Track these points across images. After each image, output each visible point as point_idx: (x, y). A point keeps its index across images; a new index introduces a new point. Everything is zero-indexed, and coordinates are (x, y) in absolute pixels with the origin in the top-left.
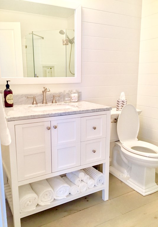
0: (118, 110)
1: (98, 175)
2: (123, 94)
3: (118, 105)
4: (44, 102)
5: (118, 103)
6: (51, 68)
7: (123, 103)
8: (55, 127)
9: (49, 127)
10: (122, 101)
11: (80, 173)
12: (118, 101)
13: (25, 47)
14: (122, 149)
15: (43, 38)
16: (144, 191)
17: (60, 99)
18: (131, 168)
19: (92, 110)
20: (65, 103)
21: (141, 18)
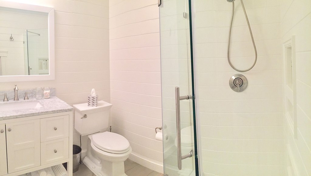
0: (89, 105)
1: (61, 173)
2: (93, 90)
3: (89, 101)
4: (15, 99)
5: (89, 99)
6: (46, 61)
7: (93, 99)
8: (9, 130)
10: (93, 98)
11: (42, 173)
12: (89, 97)
13: (23, 42)
15: (39, 35)
17: (33, 95)
20: (37, 99)
21: (109, 18)
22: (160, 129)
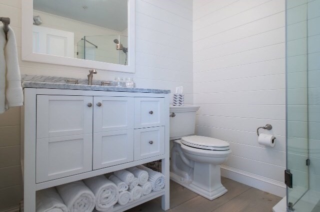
5: (176, 97)
7: (181, 97)
8: (100, 105)
9: (91, 104)
13: (76, 54)
14: (183, 147)
15: (97, 47)
16: (211, 194)
18: (193, 169)
19: (148, 89)
22: (264, 128)
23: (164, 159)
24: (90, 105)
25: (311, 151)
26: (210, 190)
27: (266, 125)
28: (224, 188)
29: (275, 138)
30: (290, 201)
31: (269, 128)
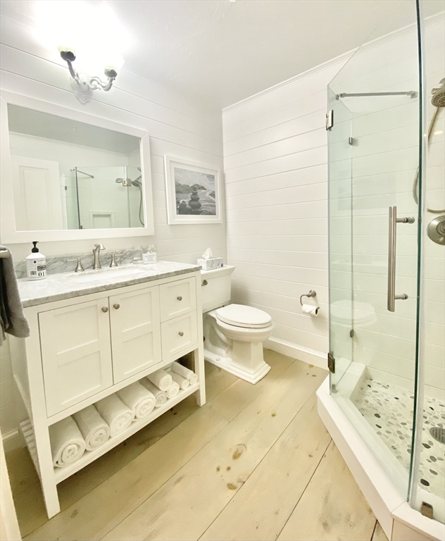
4: (96, 266)
8: (117, 307)
9: (106, 308)
13: (64, 188)
14: (219, 322)
15: (93, 177)
16: (253, 377)
18: (232, 346)
22: (309, 296)
23: (197, 349)
24: (105, 310)
25: (355, 322)
26: (252, 372)
27: (310, 291)
28: (267, 365)
29: (319, 308)
30: (333, 382)
31: (314, 295)
